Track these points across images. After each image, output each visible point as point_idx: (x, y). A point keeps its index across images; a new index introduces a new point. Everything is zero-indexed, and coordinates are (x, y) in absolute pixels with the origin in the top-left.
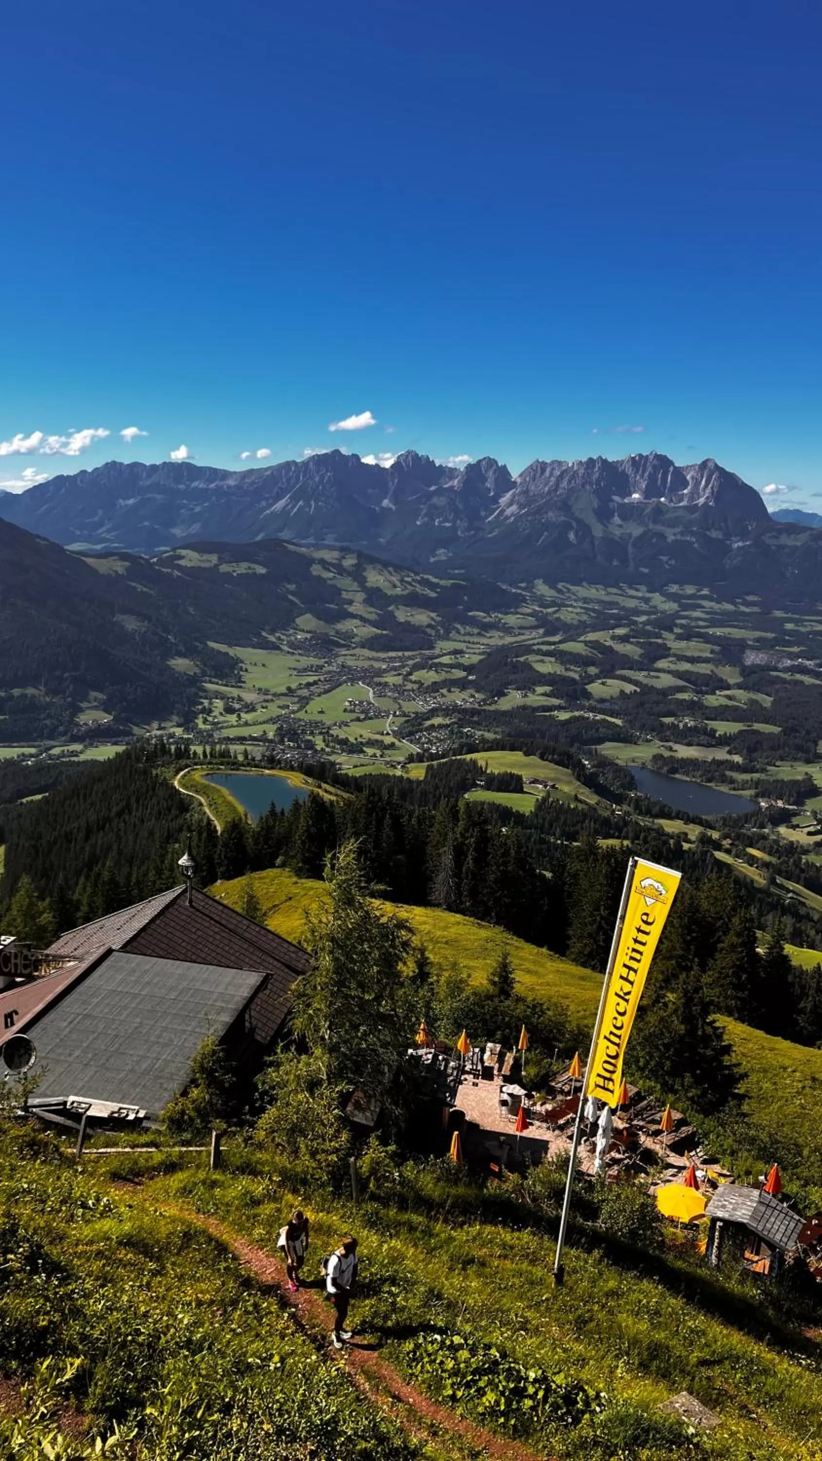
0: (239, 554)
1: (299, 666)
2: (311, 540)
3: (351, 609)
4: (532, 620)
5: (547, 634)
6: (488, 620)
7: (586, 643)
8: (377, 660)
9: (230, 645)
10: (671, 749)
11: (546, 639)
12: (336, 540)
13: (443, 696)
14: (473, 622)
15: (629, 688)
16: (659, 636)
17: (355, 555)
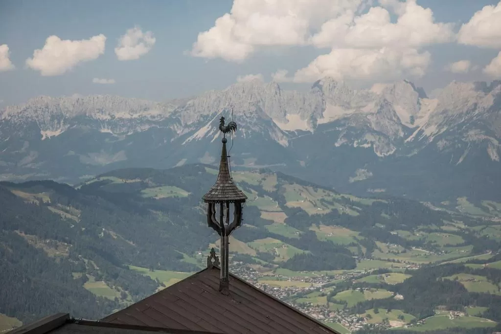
3: (271, 229)
4: (460, 240)
5: (476, 251)
6: (411, 238)
9: (152, 268)
11: (475, 257)
13: (369, 316)
14: (396, 240)
17: (275, 177)
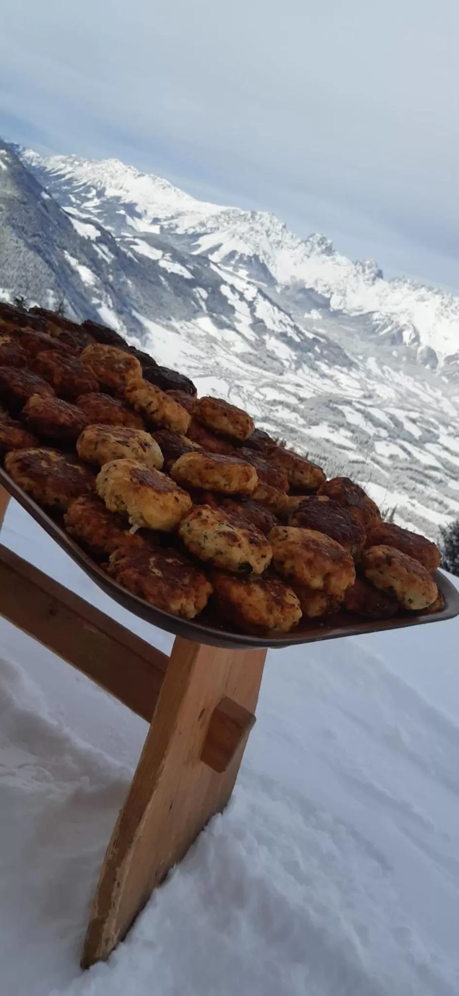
0: (178, 258)
1: (189, 352)
2: (230, 269)
3: (237, 326)
4: (357, 385)
5: (364, 397)
6: (327, 371)
7: (387, 413)
8: (241, 368)
10: (413, 505)
11: (362, 400)
12: (248, 276)
13: (277, 411)
15: (403, 455)
16: (437, 428)
17: (255, 291)
